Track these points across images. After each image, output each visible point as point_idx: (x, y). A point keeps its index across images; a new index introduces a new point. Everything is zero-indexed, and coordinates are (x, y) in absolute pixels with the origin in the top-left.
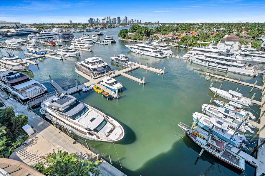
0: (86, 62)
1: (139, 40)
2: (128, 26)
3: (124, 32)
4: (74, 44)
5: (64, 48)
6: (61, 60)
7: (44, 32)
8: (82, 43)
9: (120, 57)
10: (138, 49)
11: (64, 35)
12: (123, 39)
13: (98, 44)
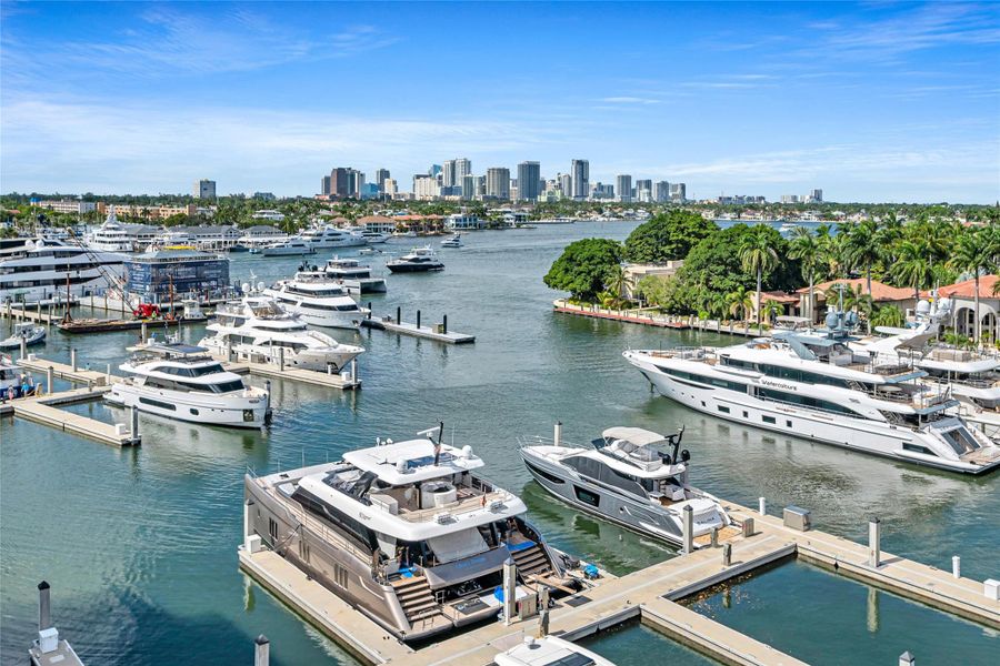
0: (348, 478)
1: (712, 316)
2: (595, 216)
3: (590, 259)
4: (230, 329)
5: (168, 357)
6: (126, 445)
7: (38, 248)
8: (291, 324)
9: (613, 448)
10: (742, 388)
11: (164, 266)
12: (587, 309)
13: (399, 335)
